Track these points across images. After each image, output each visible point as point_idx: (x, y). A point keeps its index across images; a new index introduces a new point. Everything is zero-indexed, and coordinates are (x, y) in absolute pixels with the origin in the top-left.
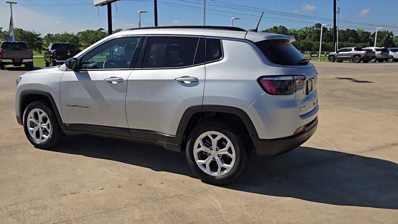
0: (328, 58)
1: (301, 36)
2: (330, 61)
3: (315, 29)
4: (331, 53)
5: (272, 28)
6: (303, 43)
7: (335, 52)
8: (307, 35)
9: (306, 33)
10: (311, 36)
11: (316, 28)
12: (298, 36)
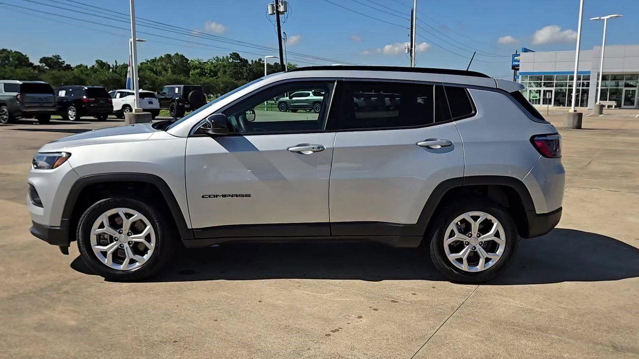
0: (277, 106)
1: (211, 71)
2: (281, 111)
3: (230, 61)
4: (282, 99)
5: (163, 57)
6: (223, 83)
7: (288, 98)
8: (219, 70)
9: (217, 66)
10: (226, 72)
11: (232, 59)
12: (206, 70)
